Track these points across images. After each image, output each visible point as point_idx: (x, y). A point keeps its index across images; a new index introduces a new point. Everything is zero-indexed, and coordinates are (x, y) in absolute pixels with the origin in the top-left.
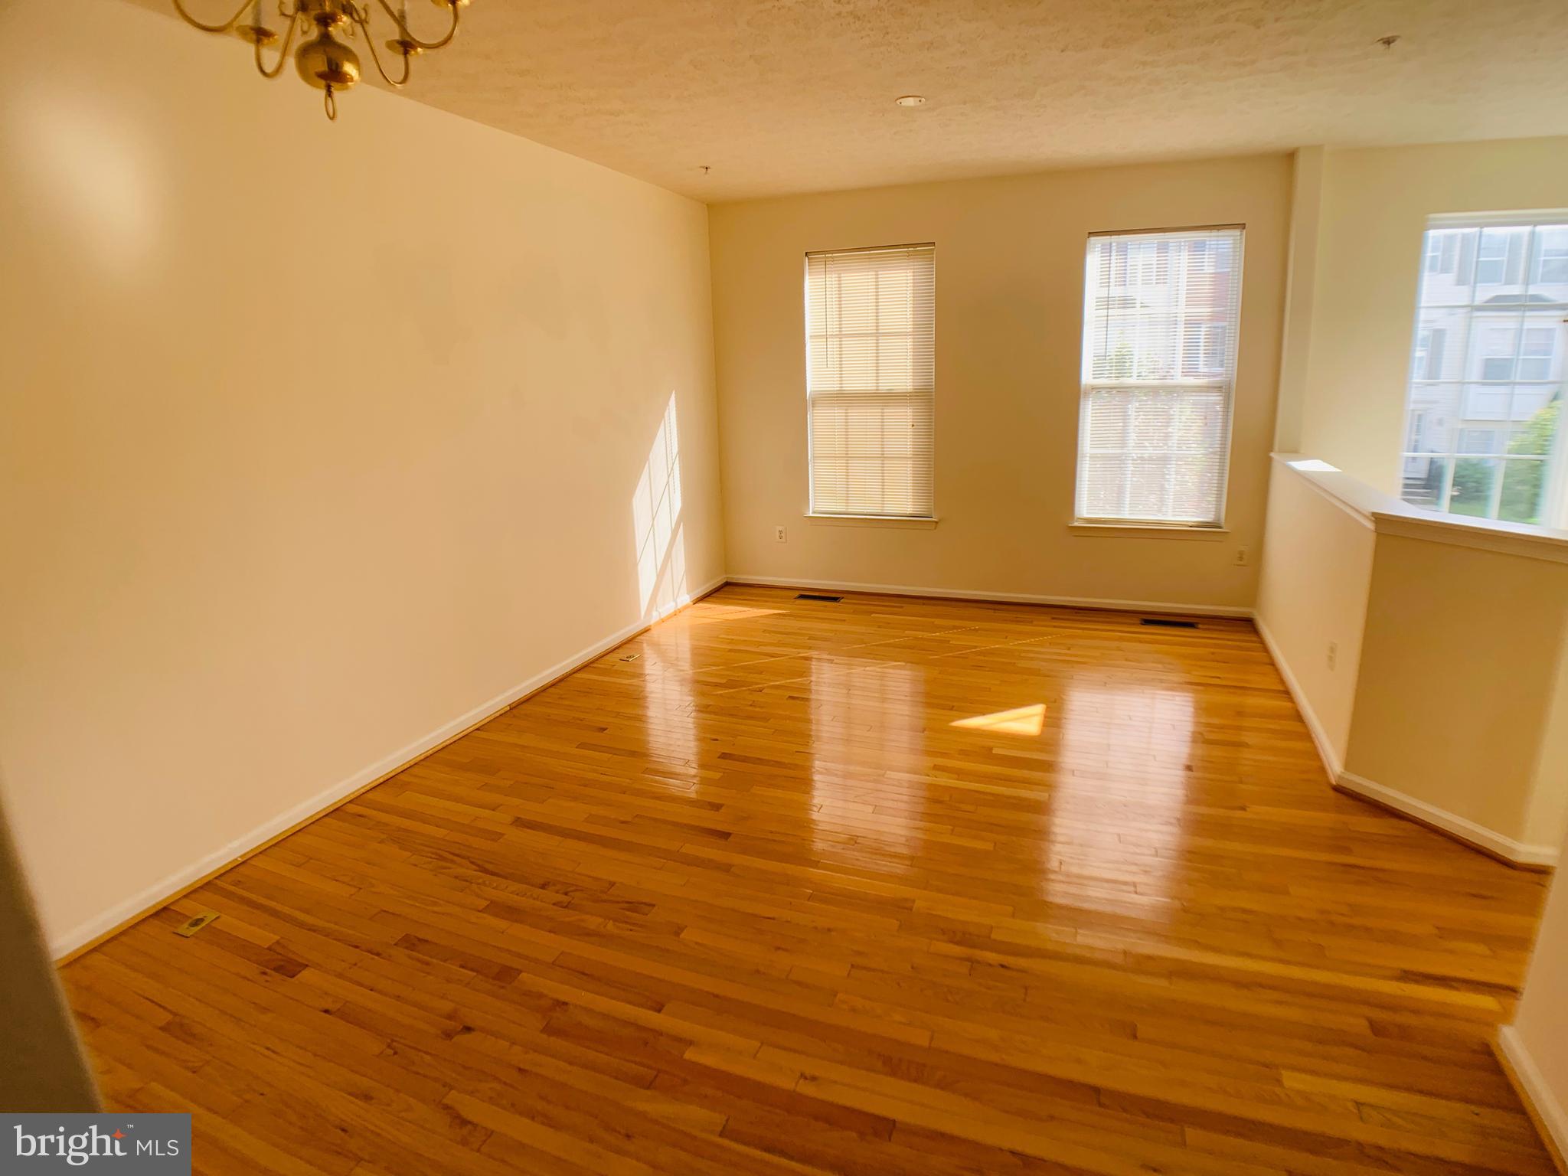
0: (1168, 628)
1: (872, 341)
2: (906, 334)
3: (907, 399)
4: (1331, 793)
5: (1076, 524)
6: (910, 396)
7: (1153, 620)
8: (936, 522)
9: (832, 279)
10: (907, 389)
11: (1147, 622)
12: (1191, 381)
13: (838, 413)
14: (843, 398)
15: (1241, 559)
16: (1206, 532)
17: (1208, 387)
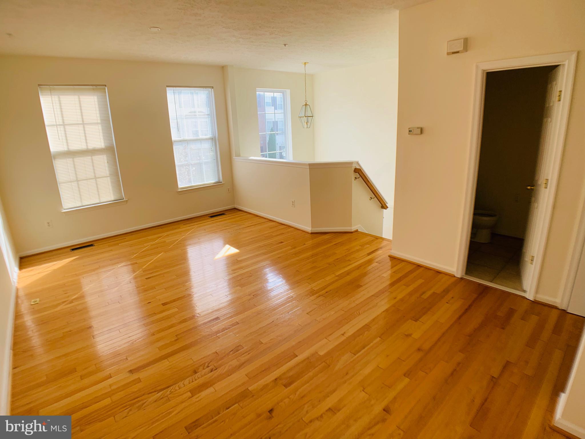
0: (218, 217)
1: (81, 127)
2: (98, 124)
3: (103, 151)
4: (311, 235)
5: (180, 190)
6: (104, 150)
7: (213, 216)
8: (127, 201)
9: (55, 98)
10: (102, 147)
11: (212, 217)
12: (205, 137)
13: (69, 161)
14: (70, 154)
15: (229, 191)
16: (217, 185)
17: (209, 139)
